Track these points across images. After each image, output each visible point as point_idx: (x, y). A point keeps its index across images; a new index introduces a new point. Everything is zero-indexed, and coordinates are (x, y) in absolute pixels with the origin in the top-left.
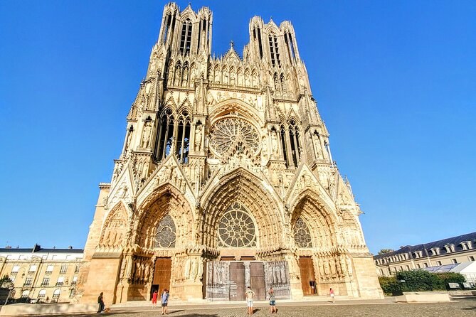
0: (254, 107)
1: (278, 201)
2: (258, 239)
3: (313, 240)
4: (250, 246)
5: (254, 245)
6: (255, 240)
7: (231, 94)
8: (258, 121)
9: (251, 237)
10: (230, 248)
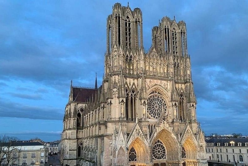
0: (166, 89)
1: (178, 142)
2: (167, 156)
3: (186, 155)
4: (164, 159)
5: (165, 158)
6: (166, 156)
7: (156, 81)
8: (167, 98)
9: (164, 155)
10: (157, 160)
